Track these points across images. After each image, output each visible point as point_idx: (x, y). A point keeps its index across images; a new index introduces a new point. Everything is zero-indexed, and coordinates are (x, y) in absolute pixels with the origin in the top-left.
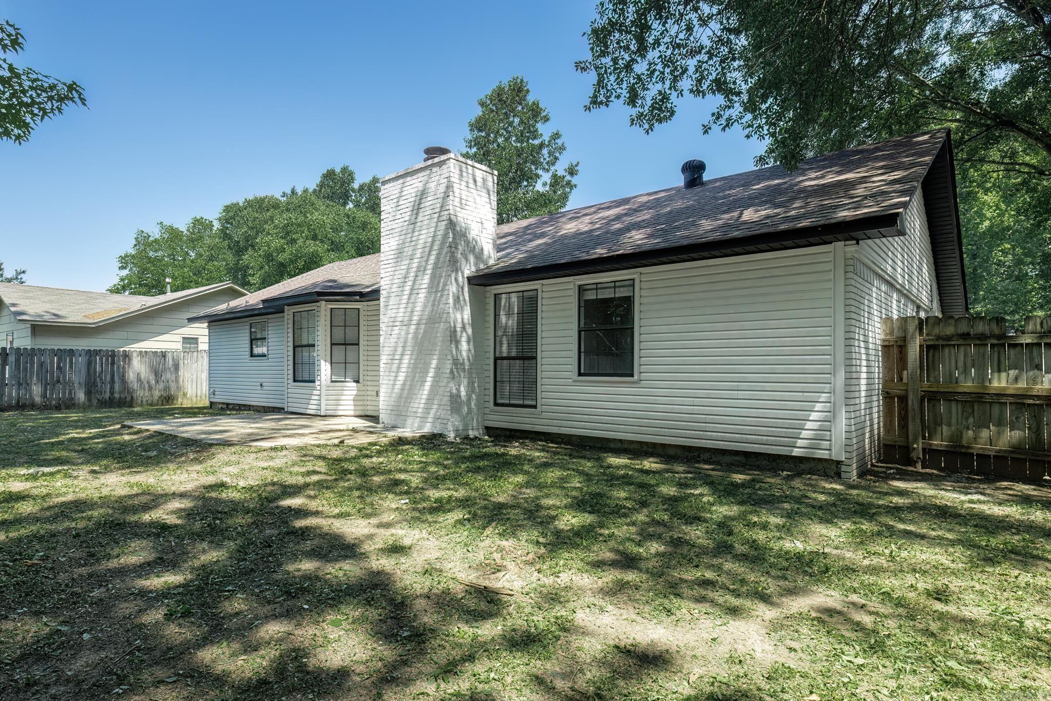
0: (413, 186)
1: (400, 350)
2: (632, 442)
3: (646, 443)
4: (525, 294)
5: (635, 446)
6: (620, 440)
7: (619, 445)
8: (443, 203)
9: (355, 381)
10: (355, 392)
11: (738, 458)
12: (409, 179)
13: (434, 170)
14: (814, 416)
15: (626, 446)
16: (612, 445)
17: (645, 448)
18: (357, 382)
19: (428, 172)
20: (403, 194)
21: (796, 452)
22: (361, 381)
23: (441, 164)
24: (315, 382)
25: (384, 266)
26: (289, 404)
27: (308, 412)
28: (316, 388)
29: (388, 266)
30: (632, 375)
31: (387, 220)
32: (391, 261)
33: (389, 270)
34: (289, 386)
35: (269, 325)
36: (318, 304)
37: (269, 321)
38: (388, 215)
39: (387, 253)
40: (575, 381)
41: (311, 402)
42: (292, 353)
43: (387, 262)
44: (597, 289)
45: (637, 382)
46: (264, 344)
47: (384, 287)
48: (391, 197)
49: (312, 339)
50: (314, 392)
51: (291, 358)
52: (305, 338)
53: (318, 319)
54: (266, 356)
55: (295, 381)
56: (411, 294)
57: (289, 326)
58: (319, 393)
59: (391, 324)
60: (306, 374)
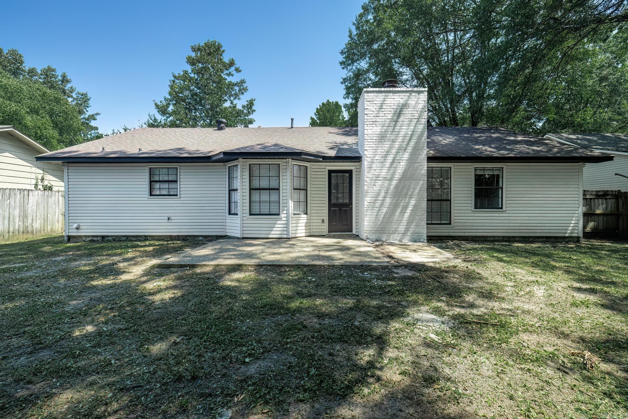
0: (394, 100)
1: (382, 194)
2: (499, 237)
3: (506, 237)
4: (443, 168)
5: (500, 238)
6: (493, 237)
7: (492, 239)
8: (421, 114)
9: (304, 214)
10: (305, 221)
11: (544, 239)
12: (391, 94)
13: (413, 94)
14: (573, 222)
15: (496, 239)
16: (489, 239)
17: (505, 239)
18: (306, 214)
19: (408, 94)
20: (385, 102)
21: (567, 235)
22: (308, 213)
23: (419, 92)
24: (279, 215)
25: (368, 143)
26: (244, 232)
27: (270, 236)
28: (280, 219)
29: (372, 143)
30: (502, 208)
31: (370, 115)
32: (374, 141)
33: (373, 146)
34: (245, 218)
35: (181, 171)
36: (284, 160)
37: (181, 168)
38: (372, 112)
39: (371, 136)
40: (473, 211)
41: (274, 229)
42: (247, 194)
43: (371, 141)
44: (484, 170)
45: (504, 211)
46: (172, 185)
47: (368, 156)
48: (375, 102)
49: (273, 184)
50: (279, 222)
51: (247, 198)
52: (264, 183)
53: (284, 171)
54: (177, 195)
55: (251, 215)
56: (393, 162)
57: (244, 174)
58: (285, 222)
59: (374, 179)
60: (265, 210)
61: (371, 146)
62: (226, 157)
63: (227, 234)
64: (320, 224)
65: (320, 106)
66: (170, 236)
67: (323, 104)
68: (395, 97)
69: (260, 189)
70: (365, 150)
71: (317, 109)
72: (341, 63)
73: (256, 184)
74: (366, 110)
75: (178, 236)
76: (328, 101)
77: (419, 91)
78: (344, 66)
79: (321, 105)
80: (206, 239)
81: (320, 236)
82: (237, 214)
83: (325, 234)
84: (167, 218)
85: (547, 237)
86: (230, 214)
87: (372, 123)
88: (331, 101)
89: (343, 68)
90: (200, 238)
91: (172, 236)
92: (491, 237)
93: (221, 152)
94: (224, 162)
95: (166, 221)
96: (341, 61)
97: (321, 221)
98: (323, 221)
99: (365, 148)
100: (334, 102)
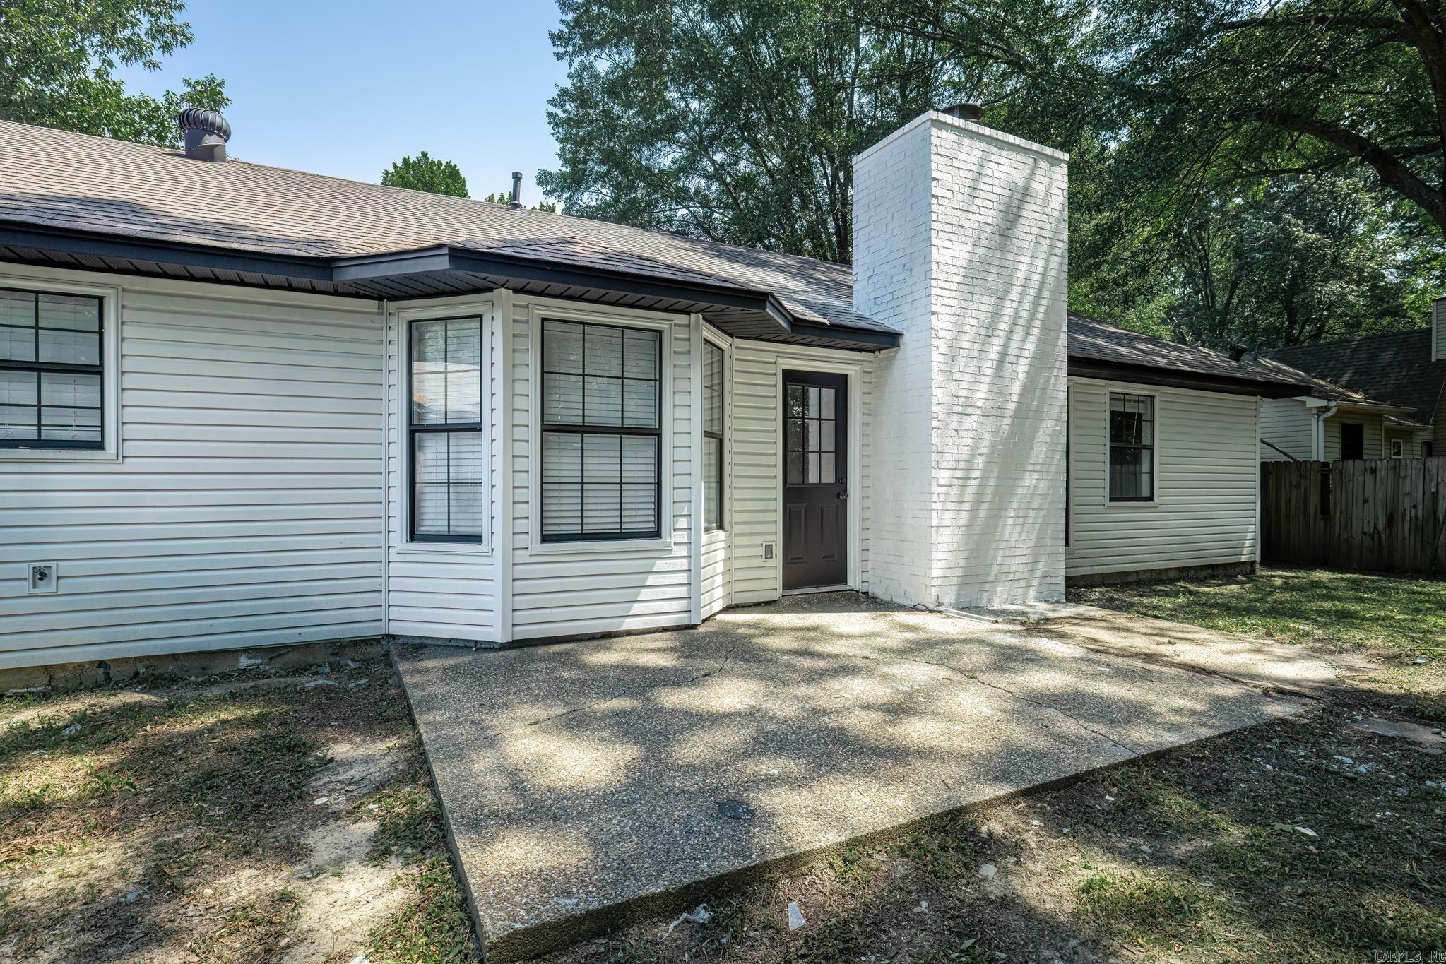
0: (1001, 167)
8: (1056, 228)
10: (723, 554)
13: (1041, 164)
14: (1251, 528)
18: (721, 527)
19: (1030, 161)
20: (984, 171)
21: (1243, 559)
22: (726, 523)
23: (1054, 161)
24: (657, 534)
25: (939, 292)
26: (521, 616)
27: (629, 624)
28: (666, 553)
29: (948, 293)
30: (1151, 499)
31: (946, 202)
32: (955, 286)
33: (951, 302)
34: (521, 556)
35: (127, 315)
36: (681, 319)
37: (129, 300)
38: (949, 194)
39: (946, 268)
40: (1108, 508)
41: (645, 594)
42: (533, 449)
43: (946, 285)
44: (1124, 400)
45: (1157, 507)
46: (60, 391)
47: (941, 334)
48: (957, 163)
49: (637, 414)
50: (660, 565)
51: (533, 464)
52: (603, 409)
53: (681, 360)
54: (99, 445)
55: (545, 538)
56: (1001, 362)
57: (519, 358)
58: (684, 564)
59: (959, 409)
60: (602, 515)
61: (947, 301)
62: (463, 275)
63: (395, 629)
64: (759, 562)
65: (395, 164)
66: (46, 668)
67: (406, 161)
68: (1002, 161)
69: (583, 429)
70: (933, 313)
71: (387, 173)
72: (556, 38)
73: (567, 409)
74: (934, 183)
75: (101, 664)
76: (424, 155)
77: (1052, 157)
78: (562, 50)
79: (399, 164)
80: (278, 663)
81: (758, 604)
82: (477, 539)
83: (774, 596)
84: (26, 571)
85: (1213, 567)
86: (413, 536)
87: (948, 228)
88: (433, 157)
89: (560, 57)
90: (244, 661)
91: (63, 667)
92: (1132, 572)
93: (440, 246)
94: (380, 298)
95: (26, 588)
96: (556, 32)
97: (762, 551)
98: (769, 549)
99: (934, 309)
100: (444, 163)
